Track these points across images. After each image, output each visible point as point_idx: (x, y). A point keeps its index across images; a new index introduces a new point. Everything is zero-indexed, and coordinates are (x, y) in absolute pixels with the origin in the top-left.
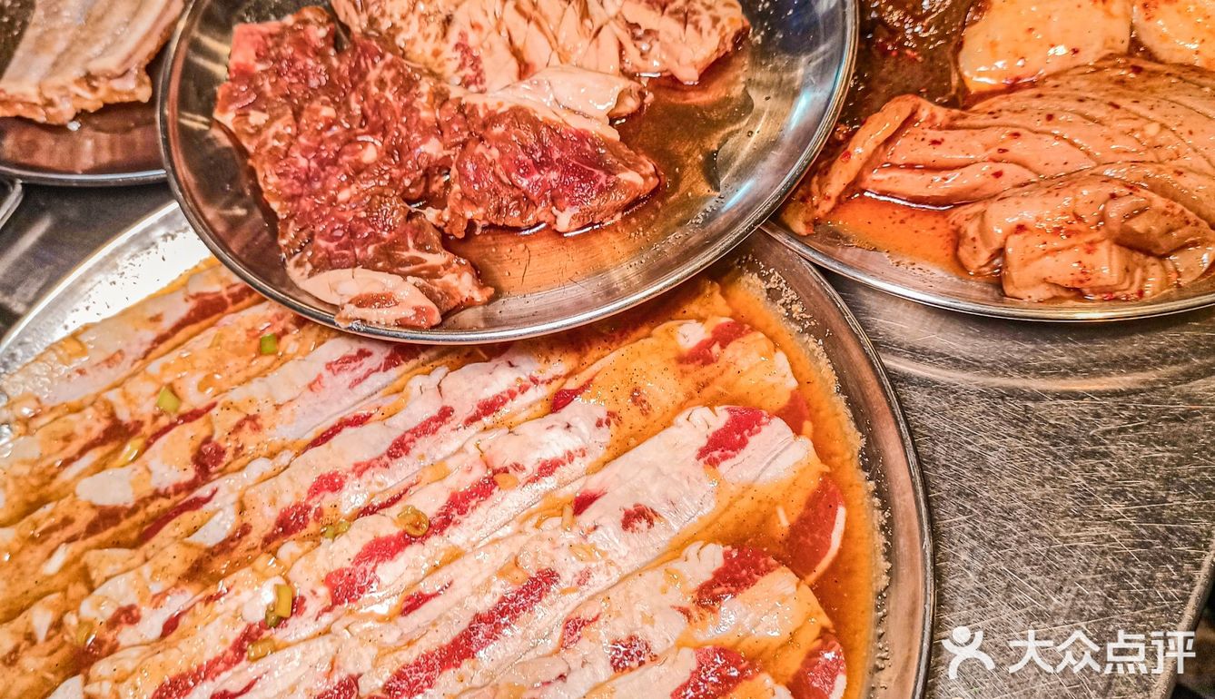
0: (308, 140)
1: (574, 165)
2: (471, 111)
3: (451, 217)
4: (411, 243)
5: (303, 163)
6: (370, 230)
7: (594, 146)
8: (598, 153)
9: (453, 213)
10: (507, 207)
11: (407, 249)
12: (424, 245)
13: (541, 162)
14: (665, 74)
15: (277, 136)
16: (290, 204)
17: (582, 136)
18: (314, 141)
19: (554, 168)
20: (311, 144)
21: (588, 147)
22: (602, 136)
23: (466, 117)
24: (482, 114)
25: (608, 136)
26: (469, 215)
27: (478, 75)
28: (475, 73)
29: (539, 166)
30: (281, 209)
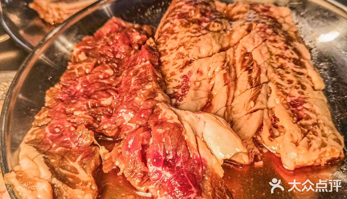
0: (90, 79)
1: (184, 176)
2: (157, 112)
3: (109, 159)
4: (79, 159)
5: (78, 87)
6: (69, 139)
7: (204, 172)
8: (204, 177)
9: (111, 158)
10: (136, 173)
11: (74, 161)
12: (85, 164)
13: (168, 163)
14: (277, 155)
15: (79, 69)
16: (55, 102)
17: (201, 162)
18: (92, 80)
19: (172, 171)
20: (89, 81)
21: (200, 171)
22: (213, 169)
23: (152, 113)
24: (160, 117)
25: (216, 171)
26: (117, 163)
27: (182, 96)
28: (181, 94)
29: (166, 164)
30: (49, 102)
